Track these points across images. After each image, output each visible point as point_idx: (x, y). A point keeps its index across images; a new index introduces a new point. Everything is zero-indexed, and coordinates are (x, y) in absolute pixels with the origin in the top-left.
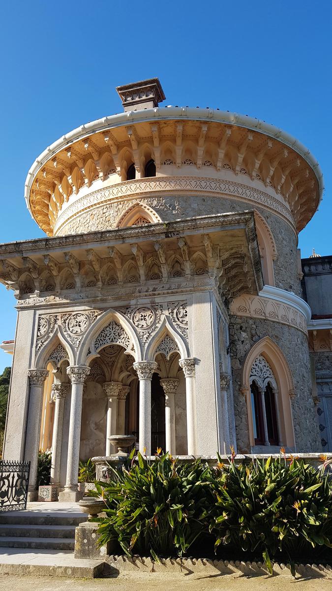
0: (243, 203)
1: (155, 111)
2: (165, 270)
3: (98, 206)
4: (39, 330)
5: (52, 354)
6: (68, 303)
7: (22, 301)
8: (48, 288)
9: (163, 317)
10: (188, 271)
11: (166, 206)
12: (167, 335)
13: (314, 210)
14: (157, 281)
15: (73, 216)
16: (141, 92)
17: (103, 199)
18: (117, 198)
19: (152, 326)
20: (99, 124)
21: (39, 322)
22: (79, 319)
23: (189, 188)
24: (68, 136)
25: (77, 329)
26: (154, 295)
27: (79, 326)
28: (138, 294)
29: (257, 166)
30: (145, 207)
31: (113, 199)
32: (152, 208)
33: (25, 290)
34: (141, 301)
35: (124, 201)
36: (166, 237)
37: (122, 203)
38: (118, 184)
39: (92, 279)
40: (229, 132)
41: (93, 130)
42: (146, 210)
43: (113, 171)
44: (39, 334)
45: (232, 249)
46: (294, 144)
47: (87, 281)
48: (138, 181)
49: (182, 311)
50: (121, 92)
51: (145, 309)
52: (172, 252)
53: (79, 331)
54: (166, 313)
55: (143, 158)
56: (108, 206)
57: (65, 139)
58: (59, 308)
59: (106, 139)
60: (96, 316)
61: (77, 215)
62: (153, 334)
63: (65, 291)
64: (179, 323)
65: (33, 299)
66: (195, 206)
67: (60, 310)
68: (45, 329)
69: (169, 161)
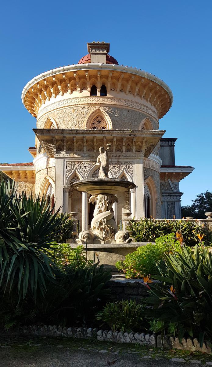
0: (144, 114)
1: (113, 66)
2: (124, 148)
3: (77, 106)
4: (66, 168)
5: (72, 179)
6: (80, 158)
7: (58, 154)
8: (70, 150)
9: (123, 168)
10: (134, 150)
11: (112, 112)
12: (123, 175)
13: (164, 115)
14: (120, 152)
15: (61, 108)
16: (100, 48)
17: (80, 103)
18: (88, 104)
19: (118, 171)
20: (84, 66)
21: (66, 165)
22: (85, 165)
23: (122, 104)
24: (65, 67)
25: (84, 169)
26: (119, 158)
27: (86, 168)
28: (112, 157)
29: (144, 93)
30: (102, 111)
31: (86, 104)
32: (106, 112)
33: (59, 150)
34: (113, 160)
35: (92, 106)
36: (130, 136)
37: (90, 107)
38: (89, 97)
39: (91, 148)
40: (143, 81)
41: (80, 68)
42: (103, 113)
43: (86, 89)
44: (67, 170)
45: (152, 143)
46: (167, 88)
47: (88, 148)
48: (98, 97)
49: (131, 166)
50: (90, 46)
51: (115, 164)
52: (128, 141)
53: (86, 171)
54: (124, 166)
55: (101, 85)
56: (83, 107)
57: (64, 69)
58: (75, 159)
59: (86, 74)
60: (93, 165)
61: (64, 108)
62: (119, 175)
63: (78, 152)
64: (129, 171)
65: (63, 154)
66: (124, 113)
67: (76, 160)
68: (69, 168)
69: (114, 89)
